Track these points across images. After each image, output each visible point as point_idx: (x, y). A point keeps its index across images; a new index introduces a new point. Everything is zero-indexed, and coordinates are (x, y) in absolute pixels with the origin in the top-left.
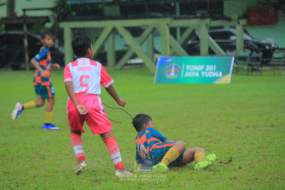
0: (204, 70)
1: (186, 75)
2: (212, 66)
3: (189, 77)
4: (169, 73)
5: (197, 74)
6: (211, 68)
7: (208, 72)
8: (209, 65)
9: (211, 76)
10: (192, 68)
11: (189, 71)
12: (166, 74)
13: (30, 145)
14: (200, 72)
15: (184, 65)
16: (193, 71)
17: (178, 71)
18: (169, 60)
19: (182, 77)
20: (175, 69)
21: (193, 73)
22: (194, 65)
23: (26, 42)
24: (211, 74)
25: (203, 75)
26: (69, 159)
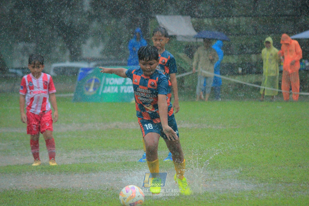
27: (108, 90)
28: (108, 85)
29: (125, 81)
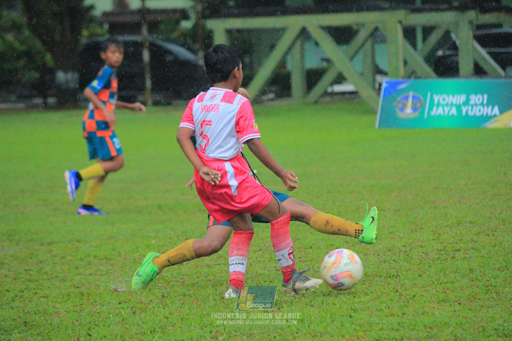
0: (466, 103)
1: (433, 113)
2: (480, 96)
3: (440, 115)
4: (402, 110)
5: (454, 111)
6: (479, 99)
7: (472, 106)
8: (476, 95)
9: (478, 114)
10: (444, 99)
11: (439, 105)
12: (398, 110)
13: (154, 240)
14: (459, 108)
15: (429, 95)
16: (447, 105)
17: (418, 105)
18: (403, 86)
19: (426, 116)
20: (413, 100)
21: (447, 109)
22: (448, 95)
23: (146, 56)
24: (480, 110)
25: (464, 113)
26: (224, 264)
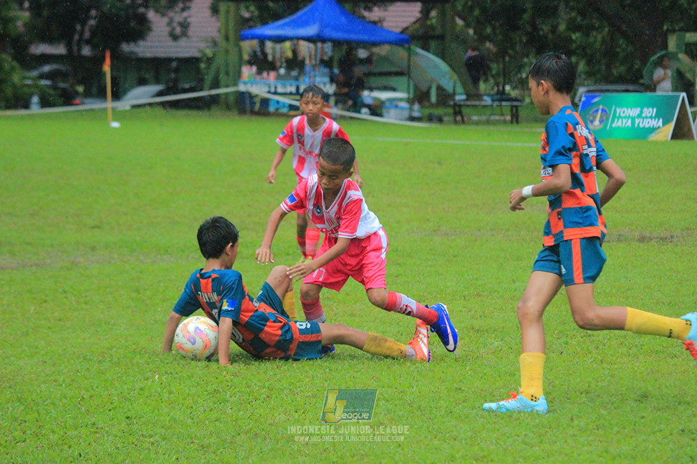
27: (618, 123)
28: (620, 117)
29: (641, 112)
